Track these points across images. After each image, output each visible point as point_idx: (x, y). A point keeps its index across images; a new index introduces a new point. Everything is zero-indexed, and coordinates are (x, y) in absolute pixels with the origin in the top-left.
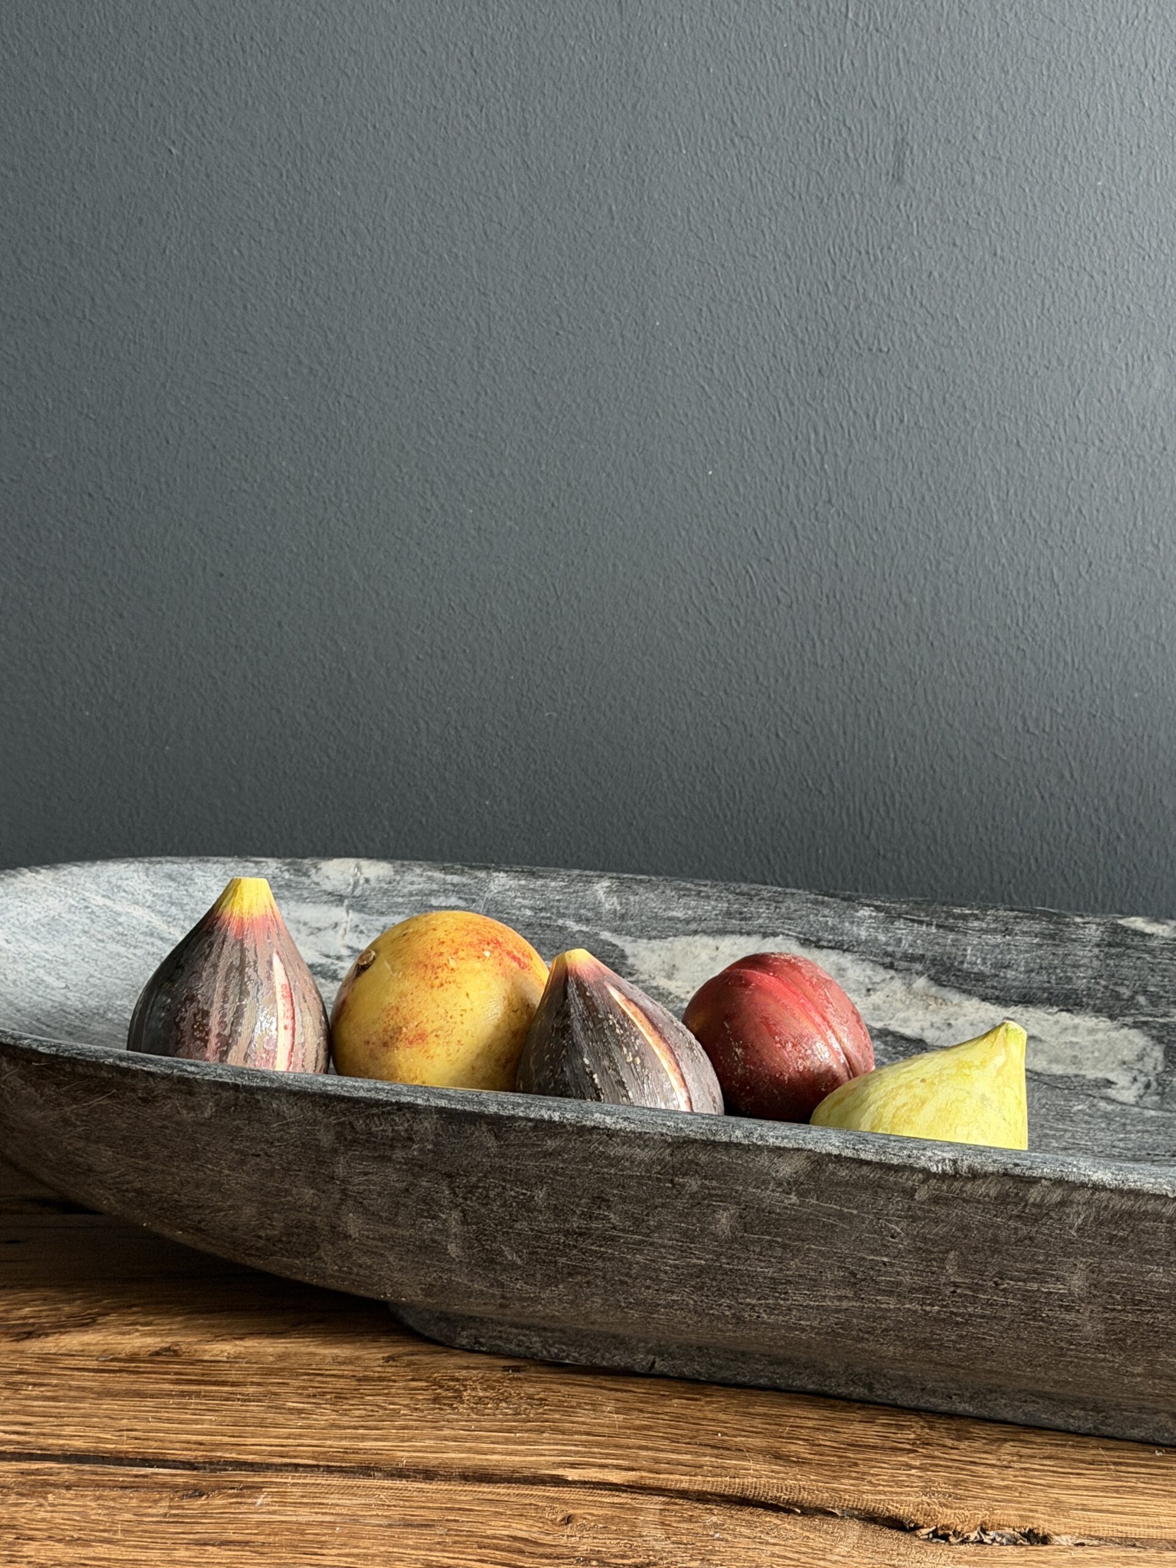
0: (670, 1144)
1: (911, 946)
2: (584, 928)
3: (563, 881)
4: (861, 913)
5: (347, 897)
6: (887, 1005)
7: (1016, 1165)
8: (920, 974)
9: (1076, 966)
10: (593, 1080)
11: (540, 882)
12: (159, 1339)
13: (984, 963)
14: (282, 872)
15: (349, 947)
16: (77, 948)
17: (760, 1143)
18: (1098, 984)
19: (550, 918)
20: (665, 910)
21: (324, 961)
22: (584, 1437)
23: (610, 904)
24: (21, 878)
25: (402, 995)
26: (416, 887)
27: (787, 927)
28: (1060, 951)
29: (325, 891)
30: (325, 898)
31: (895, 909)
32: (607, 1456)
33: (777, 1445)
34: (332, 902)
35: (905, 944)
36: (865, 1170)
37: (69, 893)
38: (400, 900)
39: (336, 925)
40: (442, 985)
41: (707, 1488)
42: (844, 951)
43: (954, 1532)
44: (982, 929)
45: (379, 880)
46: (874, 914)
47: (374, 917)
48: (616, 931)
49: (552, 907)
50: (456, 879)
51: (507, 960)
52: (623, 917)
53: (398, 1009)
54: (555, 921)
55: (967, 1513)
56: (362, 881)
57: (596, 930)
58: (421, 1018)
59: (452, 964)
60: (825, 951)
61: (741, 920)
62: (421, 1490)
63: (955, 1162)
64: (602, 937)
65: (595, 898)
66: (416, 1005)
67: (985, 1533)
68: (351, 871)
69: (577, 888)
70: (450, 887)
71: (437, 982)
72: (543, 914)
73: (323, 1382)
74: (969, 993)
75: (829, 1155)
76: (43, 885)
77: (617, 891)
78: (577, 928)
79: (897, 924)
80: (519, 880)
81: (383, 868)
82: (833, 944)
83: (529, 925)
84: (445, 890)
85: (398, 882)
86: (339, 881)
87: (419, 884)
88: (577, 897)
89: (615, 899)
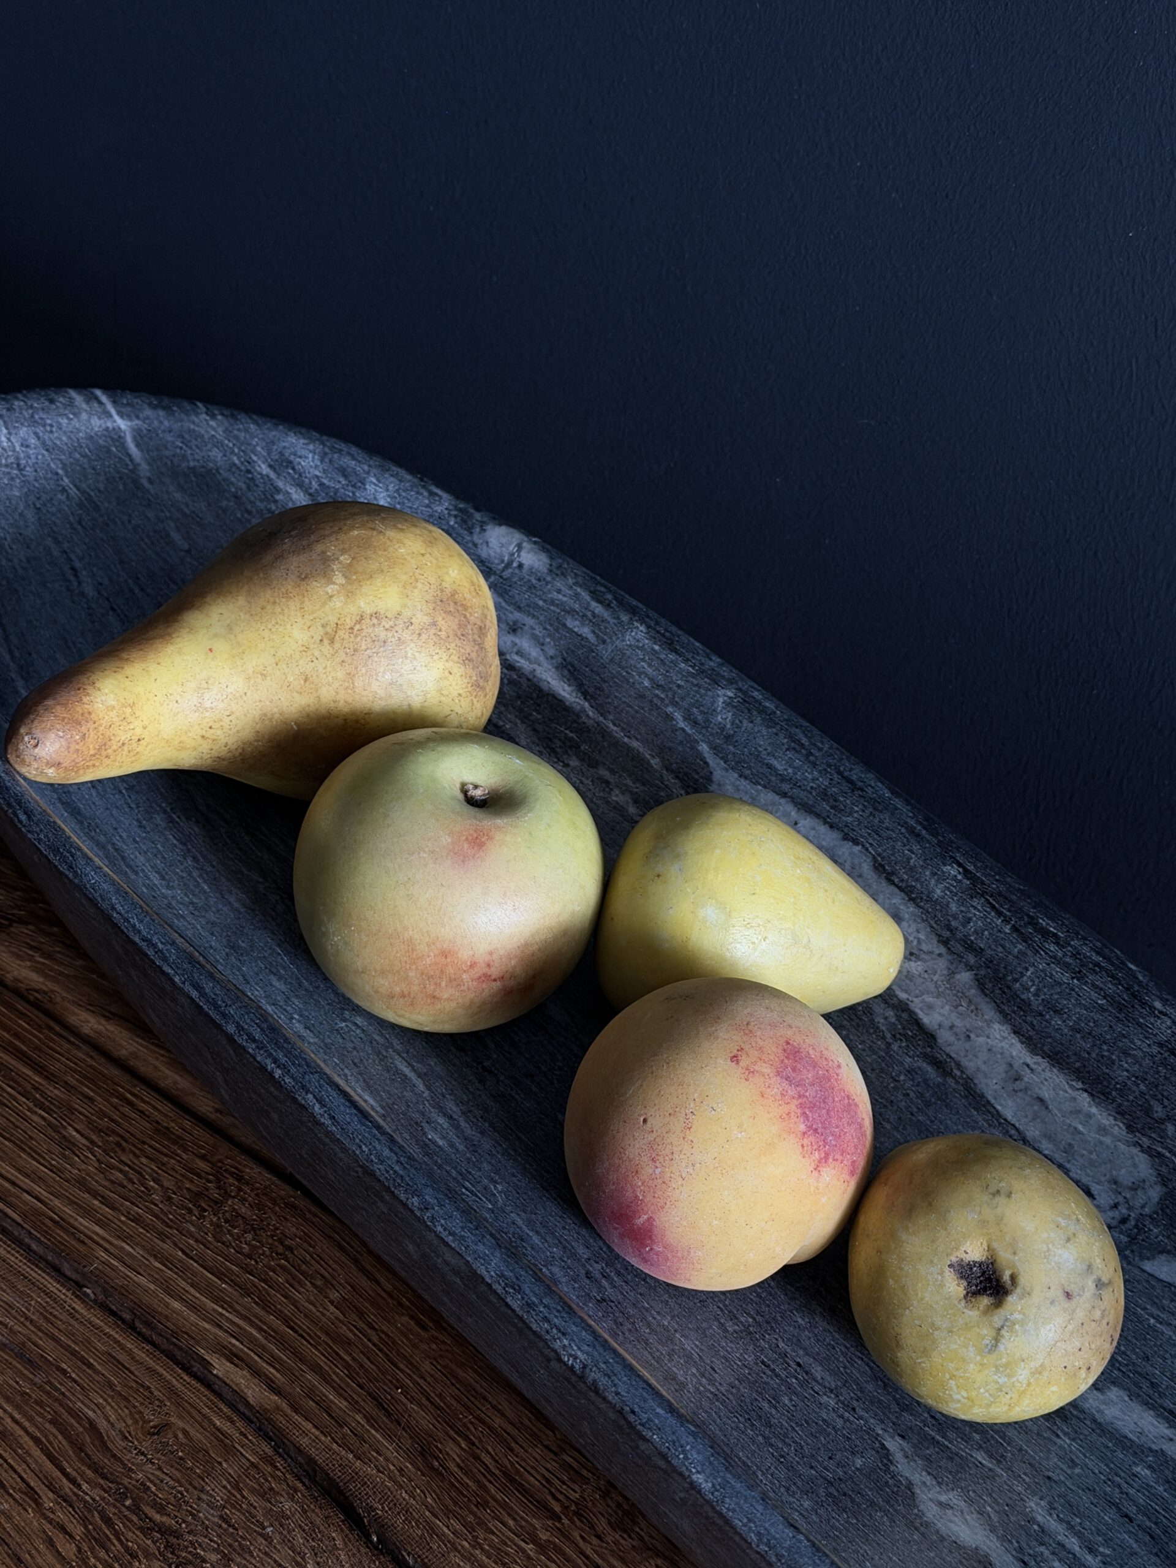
1: (976, 932)
2: (688, 729)
3: (693, 667)
4: (947, 869)
5: (495, 573)
6: (920, 980)
8: (970, 968)
9: (1126, 1054)
11: (672, 656)
13: (1036, 995)
14: (449, 514)
18: (1138, 1085)
19: (662, 700)
20: (768, 754)
23: (724, 717)
26: (560, 596)
27: (871, 841)
28: (1119, 1028)
29: (479, 556)
31: (983, 883)
33: (441, 1435)
35: (971, 927)
36: (511, 1312)
38: (541, 603)
41: (321, 1458)
42: (911, 899)
44: (1055, 957)
45: (531, 571)
48: (715, 748)
49: (670, 689)
50: (598, 608)
52: (728, 738)
54: (666, 706)
56: (515, 565)
57: (698, 737)
60: (893, 887)
61: (832, 807)
64: (700, 748)
65: (714, 702)
68: (511, 548)
69: (702, 682)
70: (589, 614)
72: (657, 692)
74: (1006, 1017)
76: (213, 433)
77: (736, 707)
78: (682, 725)
79: (975, 902)
80: (655, 643)
81: (540, 560)
82: (903, 885)
83: (641, 696)
84: (584, 616)
85: (547, 583)
86: (495, 552)
87: (564, 596)
88: (697, 692)
89: (730, 714)
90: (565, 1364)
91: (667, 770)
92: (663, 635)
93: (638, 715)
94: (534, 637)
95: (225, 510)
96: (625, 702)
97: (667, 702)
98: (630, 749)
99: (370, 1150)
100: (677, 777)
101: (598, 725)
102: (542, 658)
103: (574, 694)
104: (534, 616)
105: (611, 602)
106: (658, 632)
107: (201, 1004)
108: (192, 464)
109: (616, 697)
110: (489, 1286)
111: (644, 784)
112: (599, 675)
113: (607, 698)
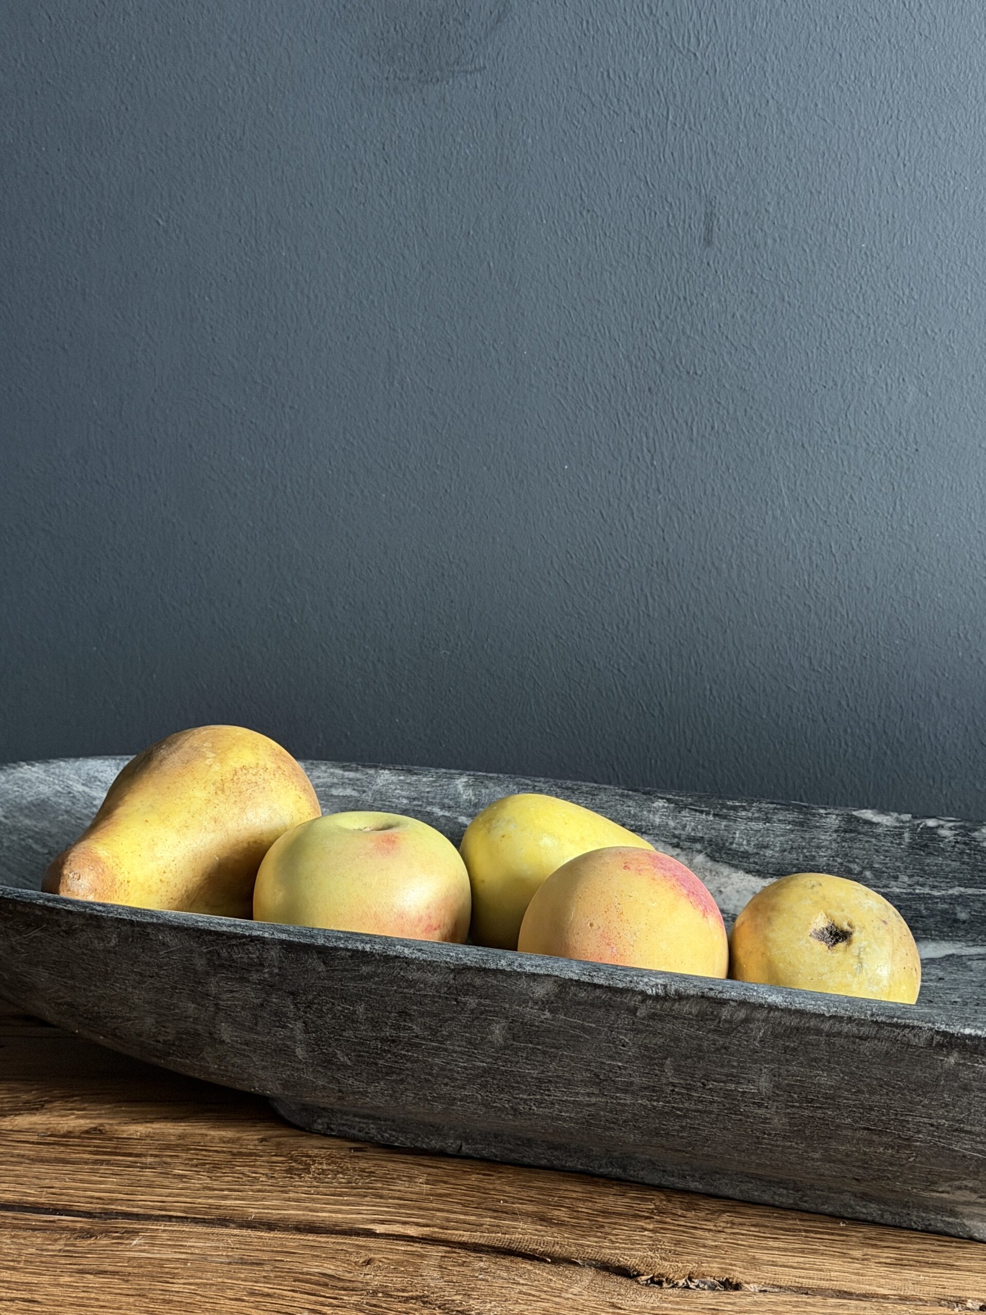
0: (453, 970)
1: (693, 830)
2: (447, 814)
3: (432, 777)
4: (655, 805)
7: (711, 989)
8: (700, 852)
9: (819, 847)
11: (415, 778)
12: (88, 1121)
13: (748, 844)
17: (519, 970)
18: (836, 861)
19: (421, 806)
22: (396, 1201)
23: (467, 795)
24: (19, 769)
28: (807, 836)
31: (682, 801)
32: (410, 1216)
33: (546, 1210)
35: (689, 829)
36: (598, 992)
37: (56, 781)
41: (482, 1241)
42: (643, 833)
43: (667, 1279)
44: (748, 818)
46: (666, 805)
48: (471, 816)
49: (423, 797)
50: (351, 775)
52: (475, 805)
54: (425, 807)
55: (680, 1265)
57: (456, 815)
62: (260, 1238)
63: (665, 986)
64: (460, 821)
65: (456, 791)
67: (691, 1281)
69: (442, 783)
70: (346, 781)
72: (416, 803)
73: (205, 1156)
74: (736, 867)
75: (571, 980)
76: (36, 775)
77: (472, 785)
78: (441, 813)
79: (683, 813)
80: (399, 776)
82: (634, 828)
84: (343, 783)
87: (324, 778)
88: (441, 790)
89: (471, 791)
90: (650, 997)
92: (403, 770)
95: (63, 822)
97: (424, 805)
105: (357, 768)
106: (397, 770)
107: (292, 939)
108: (29, 799)
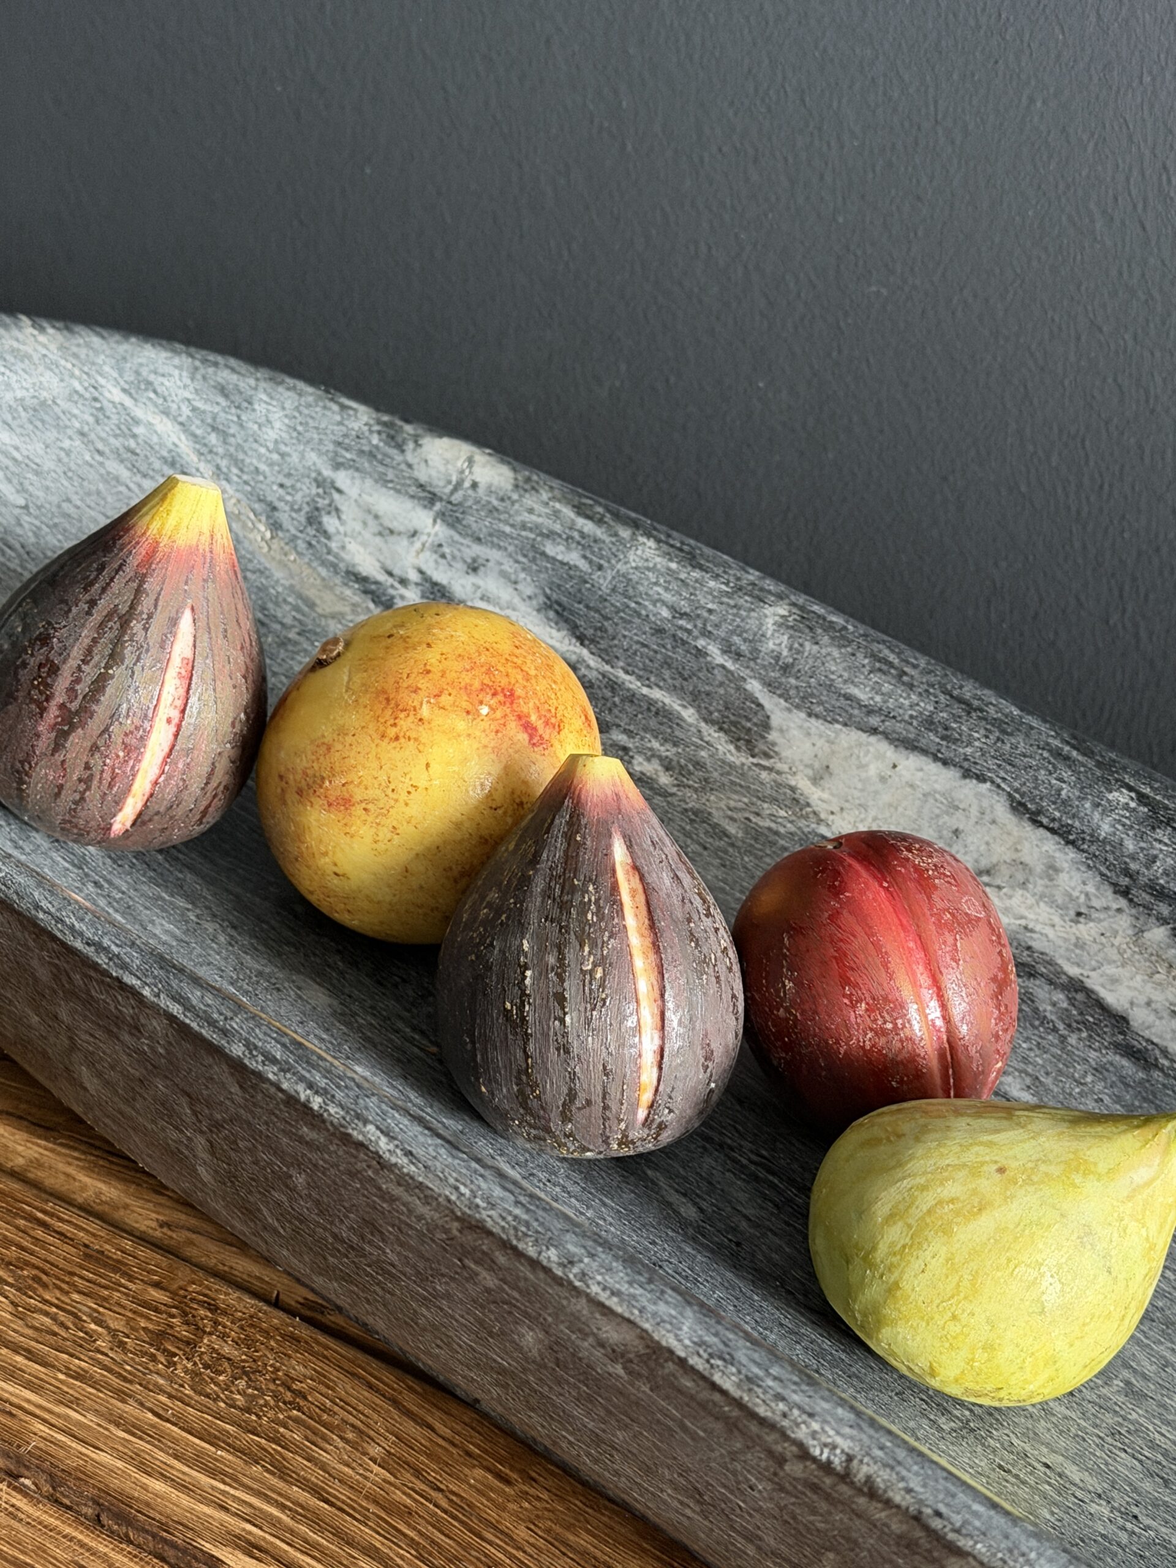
1: (1165, 873)
2: (729, 665)
3: (727, 584)
4: (1113, 796)
5: (441, 499)
6: (1096, 947)
8: (1163, 921)
10: (525, 978)
11: (696, 574)
14: (371, 432)
15: (421, 572)
16: (63, 454)
19: (689, 632)
20: (845, 682)
21: (382, 577)
23: (777, 642)
24: (15, 332)
25: (342, 731)
26: (534, 518)
27: (1002, 774)
29: (416, 480)
30: (413, 490)
31: (1166, 808)
34: (419, 499)
35: (1158, 867)
36: (717, 1397)
37: (77, 372)
38: (508, 529)
39: (414, 534)
40: (397, 738)
42: (1069, 842)
45: (490, 491)
46: (1133, 805)
47: (466, 541)
48: (771, 686)
49: (698, 616)
50: (588, 526)
51: (513, 726)
52: (786, 669)
53: (329, 749)
54: (696, 638)
56: (467, 484)
57: (744, 673)
58: (353, 776)
59: (425, 712)
60: (1041, 831)
61: (942, 738)
62: (12, 1512)
63: (850, 1459)
64: (748, 687)
65: (760, 626)
66: (352, 754)
68: (459, 464)
69: (741, 602)
70: (576, 535)
71: (392, 732)
72: (681, 622)
75: (671, 1352)
76: (44, 352)
77: (792, 627)
78: (720, 660)
79: (1159, 834)
80: (671, 560)
81: (501, 475)
82: (1056, 825)
83: (659, 631)
84: (569, 538)
85: (513, 503)
86: (439, 472)
87: (539, 516)
88: (734, 615)
89: (786, 637)
90: (814, 1460)
91: (706, 721)
92: (681, 550)
93: (659, 656)
94: (503, 574)
95: (68, 453)
96: (638, 642)
97: (696, 633)
98: (651, 703)
99: (472, 1191)
100: (721, 729)
101: (604, 676)
102: (517, 600)
103: (567, 641)
104: (500, 548)
105: (603, 516)
106: (672, 546)
107: (187, 1021)
108: (19, 394)
109: (625, 636)
110: (682, 1362)
111: (675, 745)
112: (597, 611)
113: (614, 638)
